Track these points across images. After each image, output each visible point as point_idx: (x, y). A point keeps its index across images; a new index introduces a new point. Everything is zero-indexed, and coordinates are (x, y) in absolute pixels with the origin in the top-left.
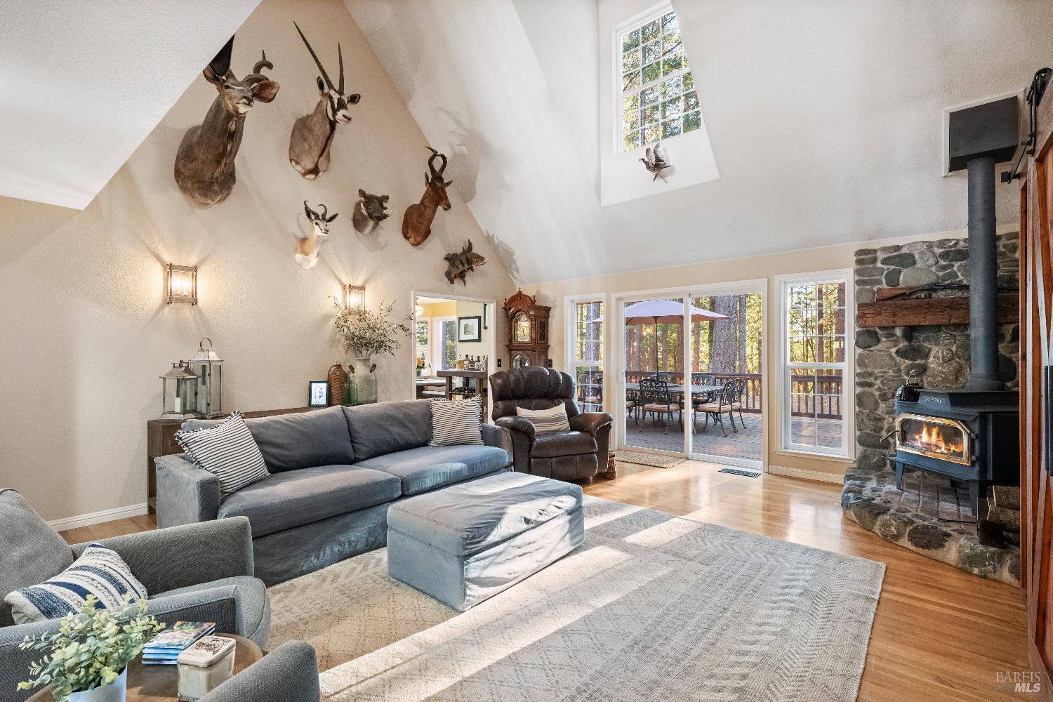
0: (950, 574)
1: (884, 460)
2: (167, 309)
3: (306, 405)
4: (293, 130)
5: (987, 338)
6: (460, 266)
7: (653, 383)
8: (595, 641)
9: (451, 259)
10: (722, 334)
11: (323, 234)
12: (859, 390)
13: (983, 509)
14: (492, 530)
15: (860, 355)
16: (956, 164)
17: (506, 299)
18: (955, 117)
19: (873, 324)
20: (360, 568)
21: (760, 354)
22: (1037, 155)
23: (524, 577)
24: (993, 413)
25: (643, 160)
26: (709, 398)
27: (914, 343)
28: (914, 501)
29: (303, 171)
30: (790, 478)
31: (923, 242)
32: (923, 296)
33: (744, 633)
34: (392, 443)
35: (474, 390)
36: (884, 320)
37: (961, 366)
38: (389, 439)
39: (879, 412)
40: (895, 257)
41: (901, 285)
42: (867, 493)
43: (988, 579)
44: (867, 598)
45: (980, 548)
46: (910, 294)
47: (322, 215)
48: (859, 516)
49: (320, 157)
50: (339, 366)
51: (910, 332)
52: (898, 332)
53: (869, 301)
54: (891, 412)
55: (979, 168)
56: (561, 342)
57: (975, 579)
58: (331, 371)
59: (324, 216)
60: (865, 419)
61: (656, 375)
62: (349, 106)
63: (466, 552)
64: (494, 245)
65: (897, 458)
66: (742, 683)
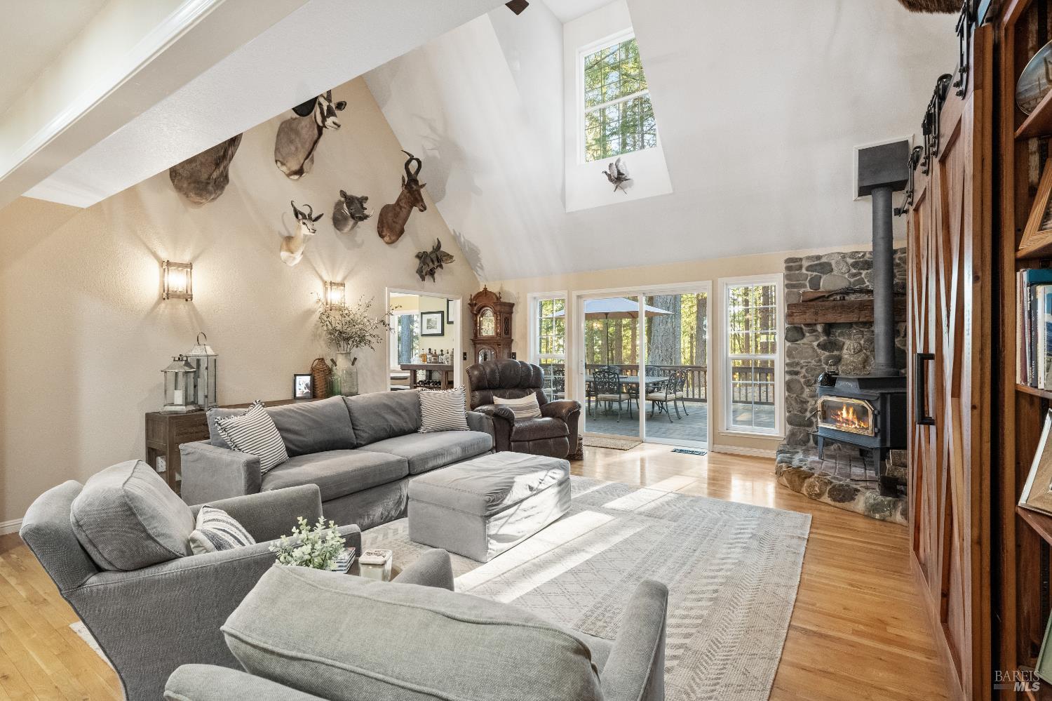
0: (859, 519)
1: (808, 435)
2: (163, 305)
3: (290, 397)
4: (279, 132)
5: (886, 333)
6: (431, 264)
7: (606, 375)
8: (598, 576)
9: (422, 257)
10: (659, 329)
11: (310, 234)
12: (788, 377)
13: (883, 468)
14: (507, 495)
15: (789, 347)
16: (863, 191)
17: (471, 295)
18: (863, 153)
19: (798, 322)
20: (380, 537)
21: (692, 348)
22: (940, 156)
23: (528, 536)
24: (890, 393)
25: (606, 172)
26: (654, 388)
27: (832, 338)
28: (832, 468)
29: (288, 172)
30: (732, 455)
31: (839, 253)
32: (838, 298)
33: (711, 564)
34: (388, 430)
35: (440, 383)
36: (809, 317)
37: (867, 357)
38: (385, 427)
39: (804, 396)
40: (816, 265)
41: (821, 290)
42: (796, 463)
43: (886, 521)
44: (799, 537)
45: (880, 498)
46: (828, 297)
47: (308, 215)
48: (790, 482)
49: (306, 159)
50: (322, 360)
51: (829, 328)
52: (819, 328)
53: (795, 302)
54: (814, 396)
55: (880, 195)
56: (525, 336)
57: (877, 523)
58: (314, 365)
59: (310, 215)
60: (793, 402)
61: (606, 368)
62: (337, 112)
63: (488, 513)
64: (460, 242)
65: (819, 433)
66: (715, 595)
